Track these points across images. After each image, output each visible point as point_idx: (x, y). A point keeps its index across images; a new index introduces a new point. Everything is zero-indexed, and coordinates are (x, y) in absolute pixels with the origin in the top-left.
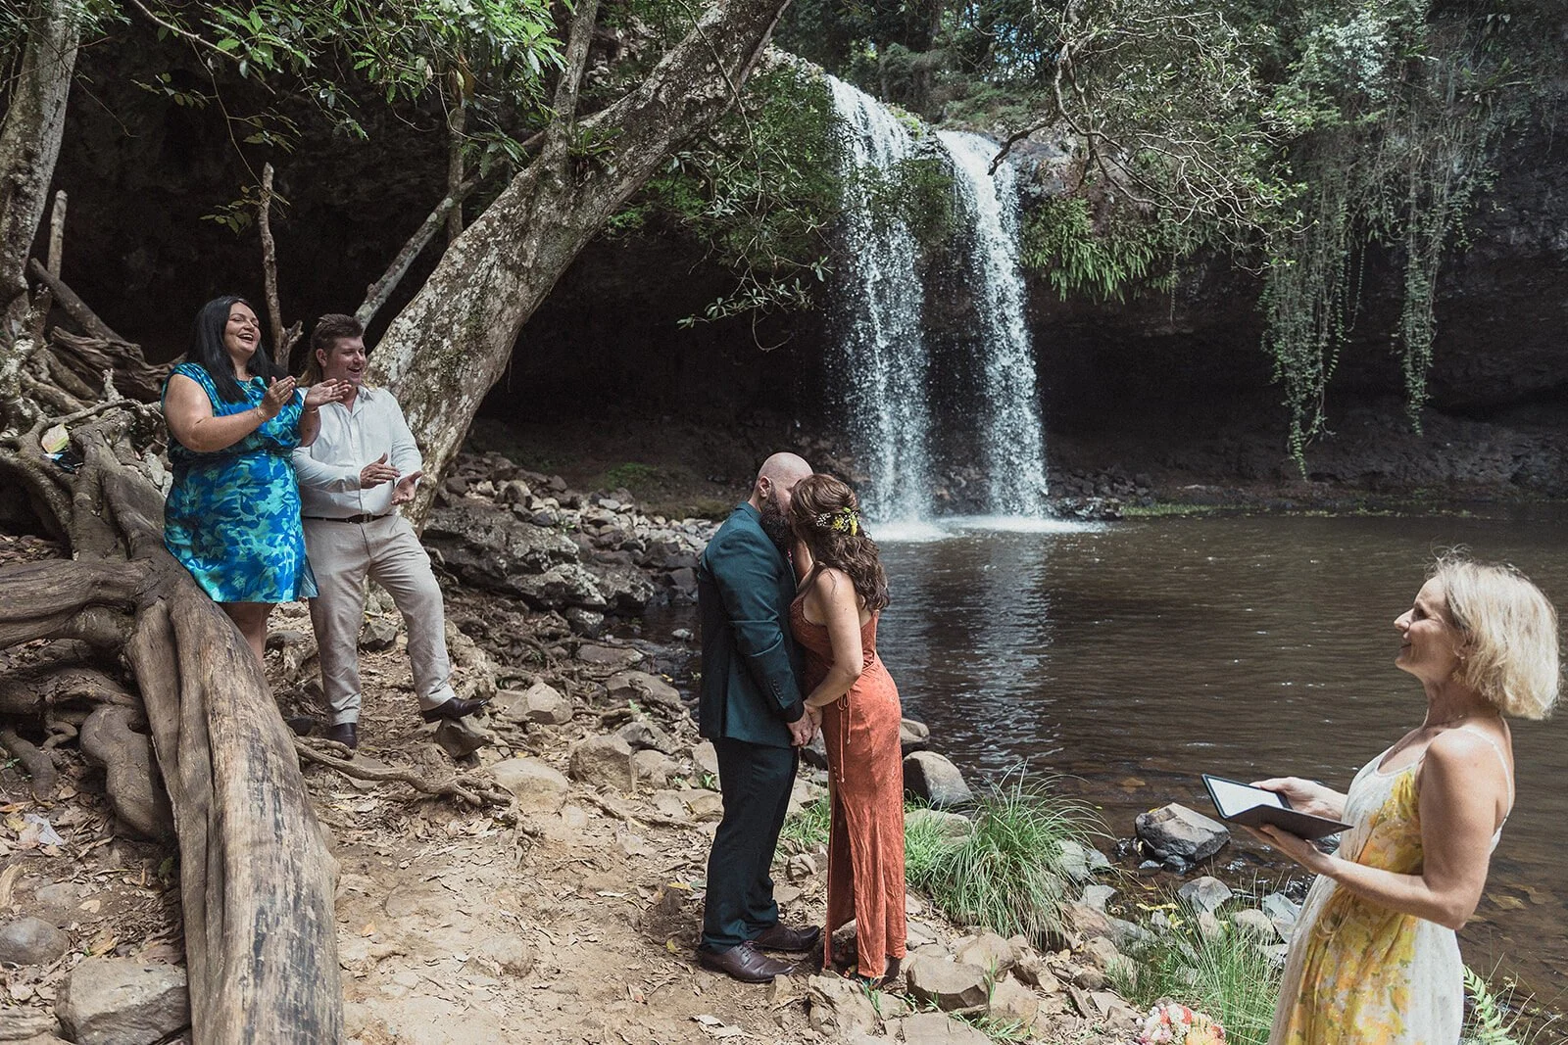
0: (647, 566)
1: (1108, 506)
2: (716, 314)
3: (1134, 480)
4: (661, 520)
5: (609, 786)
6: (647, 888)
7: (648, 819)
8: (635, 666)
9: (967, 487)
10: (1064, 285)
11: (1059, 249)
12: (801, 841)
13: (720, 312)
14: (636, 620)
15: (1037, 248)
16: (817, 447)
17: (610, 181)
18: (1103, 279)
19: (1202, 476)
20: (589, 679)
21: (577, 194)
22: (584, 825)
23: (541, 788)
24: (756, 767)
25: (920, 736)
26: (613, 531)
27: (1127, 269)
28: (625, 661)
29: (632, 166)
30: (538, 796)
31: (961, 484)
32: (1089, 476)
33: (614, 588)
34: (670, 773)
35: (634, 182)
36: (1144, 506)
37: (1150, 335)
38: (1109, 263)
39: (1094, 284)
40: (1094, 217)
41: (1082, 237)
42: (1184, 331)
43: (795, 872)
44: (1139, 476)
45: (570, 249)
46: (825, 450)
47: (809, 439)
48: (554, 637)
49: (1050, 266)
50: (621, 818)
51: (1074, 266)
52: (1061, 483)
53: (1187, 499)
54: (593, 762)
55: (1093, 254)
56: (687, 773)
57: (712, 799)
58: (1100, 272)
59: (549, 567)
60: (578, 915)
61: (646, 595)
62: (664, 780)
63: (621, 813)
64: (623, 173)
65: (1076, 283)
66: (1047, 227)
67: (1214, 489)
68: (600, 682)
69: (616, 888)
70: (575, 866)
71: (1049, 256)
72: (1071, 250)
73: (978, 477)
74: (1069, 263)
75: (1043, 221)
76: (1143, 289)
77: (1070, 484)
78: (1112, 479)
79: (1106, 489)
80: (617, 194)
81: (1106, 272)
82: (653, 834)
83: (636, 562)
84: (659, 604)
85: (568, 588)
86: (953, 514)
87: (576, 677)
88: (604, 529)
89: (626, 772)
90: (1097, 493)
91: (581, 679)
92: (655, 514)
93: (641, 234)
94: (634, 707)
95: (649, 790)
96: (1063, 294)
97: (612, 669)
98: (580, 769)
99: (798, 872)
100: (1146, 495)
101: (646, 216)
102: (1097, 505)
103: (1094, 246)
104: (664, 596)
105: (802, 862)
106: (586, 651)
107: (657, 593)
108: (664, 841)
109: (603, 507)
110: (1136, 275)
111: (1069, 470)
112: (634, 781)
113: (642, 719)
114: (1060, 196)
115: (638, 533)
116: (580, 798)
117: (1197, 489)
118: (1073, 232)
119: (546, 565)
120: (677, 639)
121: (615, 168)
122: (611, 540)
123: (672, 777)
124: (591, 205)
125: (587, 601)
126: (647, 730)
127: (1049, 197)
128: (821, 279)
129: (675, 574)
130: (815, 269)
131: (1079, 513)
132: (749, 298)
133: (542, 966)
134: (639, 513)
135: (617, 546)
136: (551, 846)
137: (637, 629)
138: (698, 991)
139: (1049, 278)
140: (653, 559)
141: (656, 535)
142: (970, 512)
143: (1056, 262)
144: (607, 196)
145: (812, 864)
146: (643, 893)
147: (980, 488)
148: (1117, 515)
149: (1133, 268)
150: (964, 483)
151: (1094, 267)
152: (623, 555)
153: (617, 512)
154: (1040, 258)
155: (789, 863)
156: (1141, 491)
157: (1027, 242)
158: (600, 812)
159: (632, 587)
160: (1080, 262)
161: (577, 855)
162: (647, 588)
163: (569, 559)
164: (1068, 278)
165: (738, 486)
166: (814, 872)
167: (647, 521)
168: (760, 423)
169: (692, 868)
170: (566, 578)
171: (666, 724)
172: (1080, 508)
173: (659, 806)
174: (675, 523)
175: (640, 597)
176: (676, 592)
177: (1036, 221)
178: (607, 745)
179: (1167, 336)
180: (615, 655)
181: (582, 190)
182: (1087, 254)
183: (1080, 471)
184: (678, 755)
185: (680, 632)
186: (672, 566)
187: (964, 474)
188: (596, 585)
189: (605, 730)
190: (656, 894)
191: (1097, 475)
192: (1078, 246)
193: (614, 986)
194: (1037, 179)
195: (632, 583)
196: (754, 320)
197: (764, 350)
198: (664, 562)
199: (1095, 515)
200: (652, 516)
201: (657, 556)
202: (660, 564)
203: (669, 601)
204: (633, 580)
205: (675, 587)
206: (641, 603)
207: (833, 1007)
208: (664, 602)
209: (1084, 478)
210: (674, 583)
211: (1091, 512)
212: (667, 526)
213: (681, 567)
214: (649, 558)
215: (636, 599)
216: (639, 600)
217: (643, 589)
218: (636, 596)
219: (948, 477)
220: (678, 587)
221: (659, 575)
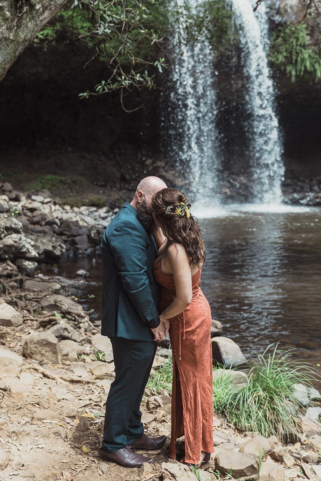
0: (61, 234)
1: (317, 198)
2: (101, 90)
4: (68, 208)
5: (46, 361)
6: (70, 417)
7: (69, 379)
8: (57, 292)
9: (240, 188)
10: (294, 73)
11: (291, 53)
12: (154, 389)
14: (55, 265)
15: (279, 52)
16: (155, 165)
17: (37, 13)
18: (315, 70)
20: (31, 300)
21: (18, 20)
22: (33, 383)
23: (8, 364)
24: (134, 351)
25: (217, 328)
26: (41, 214)
28: (51, 289)
29: (50, 5)
30: (6, 368)
31: (236, 186)
32: (307, 181)
33: (42, 248)
34: (79, 352)
35: (51, 13)
39: (310, 73)
40: (311, 34)
41: (304, 46)
43: (151, 406)
45: (15, 52)
46: (160, 166)
47: (152, 161)
48: (9, 276)
49: (286, 62)
50: (53, 379)
51: (299, 63)
52: (291, 185)
54: (36, 347)
55: (310, 56)
56: (89, 352)
57: (104, 367)
58: (313, 66)
59: (5, 236)
60: (32, 434)
61: (61, 251)
62: (76, 357)
63: (53, 377)
64: (45, 8)
65: (300, 72)
66: (285, 41)
68: (37, 301)
69: (53, 418)
70: (30, 407)
71: (286, 57)
72: (297, 54)
73: (246, 182)
74: (296, 61)
75: (282, 37)
77: (297, 186)
79: (316, 188)
80: (42, 21)
81: (317, 66)
82: (71, 386)
83: (54, 232)
84: (68, 256)
85: (16, 248)
86: (232, 203)
87: (23, 299)
88: (36, 213)
89: (55, 353)
90: (311, 190)
91: (27, 300)
92: (65, 204)
93: (54, 43)
94: (58, 316)
95: (68, 362)
96: (293, 79)
97: (43, 294)
98: (29, 352)
99: (153, 406)
101: (57, 32)
102: (312, 197)
103: (310, 51)
105: (155, 400)
106: (28, 284)
107: (67, 250)
108: (78, 391)
109: (34, 200)
111: (296, 178)
112: (60, 357)
113: (63, 323)
114: (292, 23)
115: (55, 215)
116: (30, 368)
118: (299, 43)
119: (3, 235)
120: (79, 275)
121: (40, 5)
122: (40, 219)
123: (80, 355)
124: (27, 27)
125: (28, 255)
126: (66, 329)
127: (285, 23)
128: (161, 71)
129: (77, 239)
130: (157, 65)
131: (302, 202)
132: (119, 82)
133: (14, 463)
134: (55, 204)
135: (43, 223)
136: (15, 396)
137: (56, 270)
138: (101, 473)
139: (285, 69)
140: (64, 230)
141: (65, 217)
142: (241, 202)
143: (289, 60)
144: (36, 22)
145: (161, 401)
146: (68, 420)
147: (246, 187)
150: (238, 185)
151: (310, 63)
152: (47, 228)
153: (43, 203)
154: (281, 58)
155: (148, 401)
157: (273, 49)
158: (42, 376)
159: (53, 247)
160: (303, 60)
161: (30, 400)
162: (62, 247)
163: (17, 231)
164: (296, 70)
165: (111, 188)
166: (162, 406)
167: (60, 209)
168: (123, 151)
169: (95, 405)
170: (15, 242)
171: (75, 325)
172: (302, 199)
173: (74, 371)
174: (76, 209)
175: (57, 252)
176: (78, 249)
177: (278, 36)
178: (43, 338)
180: (45, 286)
181: (20, 18)
182: (306, 56)
183: (302, 178)
184: (83, 342)
185: (81, 272)
186: (75, 233)
187: (239, 180)
188: (32, 246)
189: (41, 329)
190: (75, 420)
191: (311, 180)
192: (301, 51)
193: (54, 472)
194: (278, 12)
195: (53, 244)
196: (122, 94)
197: (127, 111)
198: (70, 232)
199: (311, 203)
200: (62, 205)
201: (66, 229)
202: (68, 233)
203: (74, 254)
204: (53, 243)
205: (77, 246)
206: (58, 256)
207: (175, 479)
208: (72, 255)
209: (304, 182)
210: (77, 244)
211: (308, 201)
212: (71, 211)
213: (80, 235)
214: (62, 229)
215: (55, 254)
216: (57, 254)
217: (59, 247)
218: (55, 252)
219: (229, 182)
220: (79, 246)
221: (68, 239)
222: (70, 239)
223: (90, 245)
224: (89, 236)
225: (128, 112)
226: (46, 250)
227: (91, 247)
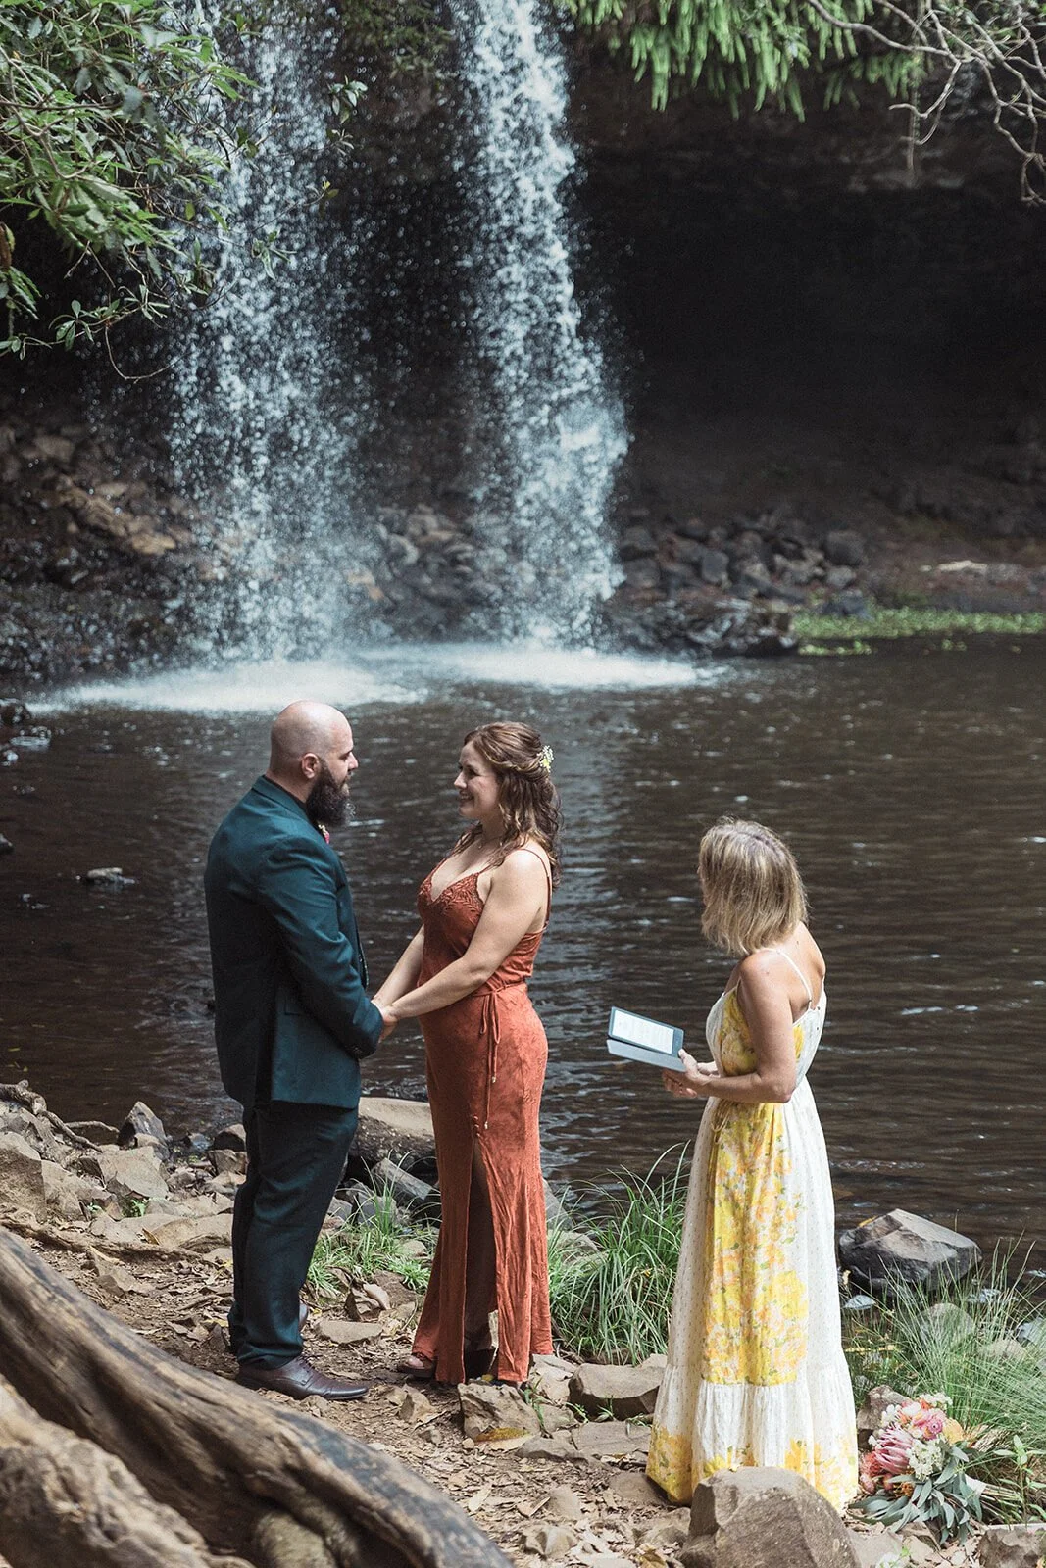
1: (765, 620)
2: (72, 336)
3: (823, 548)
7: (117, 1248)
9: (422, 564)
10: (662, 68)
16: (30, 455)
18: (754, 58)
19: (982, 538)
27: (812, 36)
31: (402, 553)
32: (716, 534)
34: (81, 1196)
36: (845, 614)
37: (862, 189)
38: (769, 19)
39: (733, 69)
42: (944, 183)
43: (362, 1309)
44: (835, 537)
46: (54, 462)
47: (11, 434)
49: (632, 19)
51: (685, 23)
52: (650, 554)
53: (946, 595)
56: (105, 1195)
57: (184, 1227)
58: (747, 40)
62: (79, 1208)
65: (690, 65)
67: (1007, 571)
73: (445, 536)
74: (674, 16)
76: (848, 80)
77: (671, 556)
78: (772, 545)
79: (757, 570)
81: (762, 40)
90: (737, 580)
96: (660, 91)
99: (366, 1308)
100: (850, 584)
102: (741, 618)
105: (369, 1295)
108: (156, 1275)
110: (831, 50)
111: (668, 520)
117: (968, 572)
123: (85, 1202)
139: (626, 50)
143: (643, 11)
145: (383, 1296)
146: (179, 1328)
148: (786, 641)
149: (824, 36)
150: (412, 554)
151: (732, 26)
155: (352, 1297)
156: (840, 575)
160: (702, 12)
164: (673, 53)
166: (388, 1308)
169: (222, 1303)
172: (699, 624)
178: (5, 1146)
179: (901, 193)
183: (694, 524)
187: (414, 529)
190: (196, 1330)
191: (735, 533)
199: (734, 643)
207: (493, 1414)
209: (703, 540)
211: (726, 635)
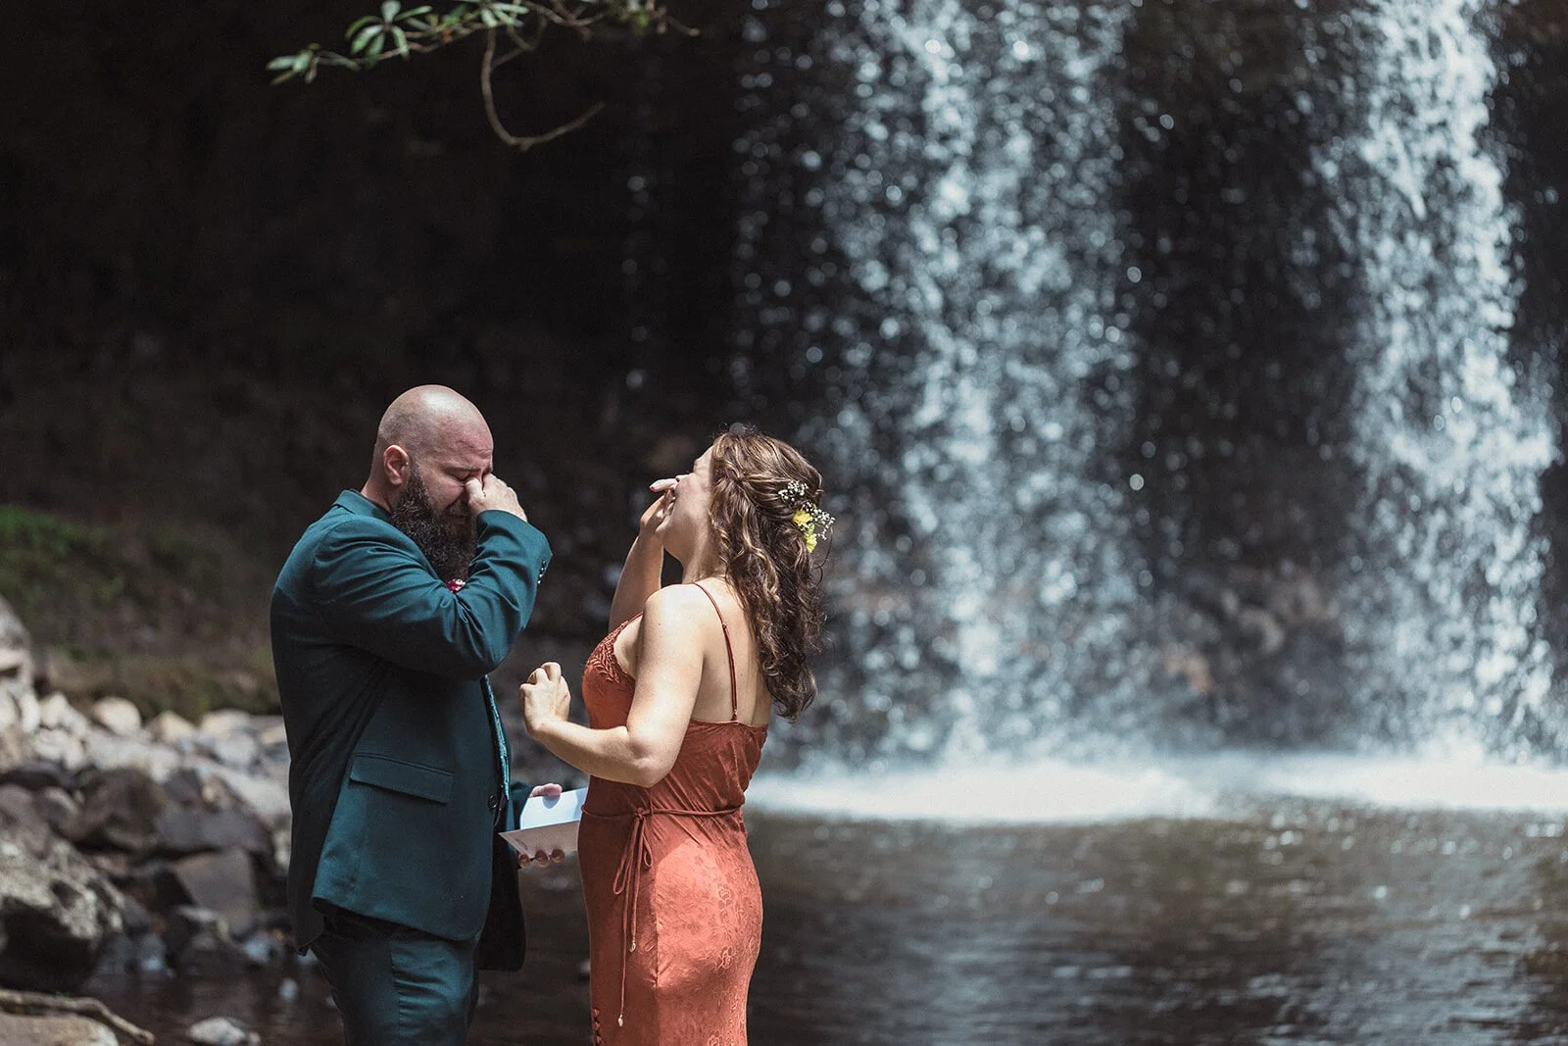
0: (90, 844)
2: (376, 47)
4: (120, 714)
13: (390, 42)
61: (102, 920)
83: (57, 828)
84: (133, 967)
92: (99, 695)
104: (153, 941)
107: (134, 931)
120: (202, 1045)
129: (191, 871)
134: (42, 688)
141: (112, 755)
159: (57, 889)
174: (174, 726)
175: (82, 920)
176: (194, 927)
185: (214, 1030)
186: (179, 839)
195: (56, 876)
196: (489, 55)
197: (513, 141)
198: (150, 829)
200: (84, 700)
201: (124, 812)
202: (136, 841)
203: (170, 959)
204: (56, 867)
205: (189, 912)
206: (82, 944)
208: (153, 964)
210: (188, 901)
212: (146, 734)
213: (209, 849)
214: (97, 817)
215: (66, 929)
216: (76, 931)
217: (90, 897)
218: (66, 918)
219: (1215, 611)
220: (203, 915)
221: (138, 873)
222: (151, 869)
223: (264, 916)
224: (261, 861)
225: (517, 147)
226: (18, 902)
227: (271, 927)
